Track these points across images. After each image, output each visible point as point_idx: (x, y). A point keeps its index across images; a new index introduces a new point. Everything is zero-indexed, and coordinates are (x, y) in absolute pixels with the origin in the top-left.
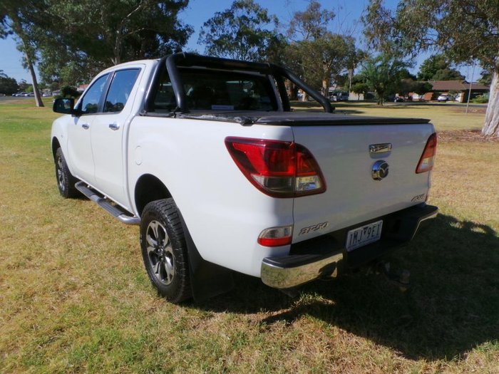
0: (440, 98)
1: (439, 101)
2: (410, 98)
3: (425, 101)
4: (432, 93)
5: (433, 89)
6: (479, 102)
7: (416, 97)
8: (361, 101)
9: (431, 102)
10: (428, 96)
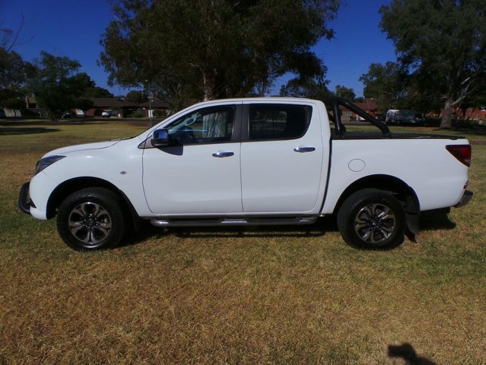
0: (104, 114)
1: (103, 116)
2: (74, 114)
3: (90, 117)
4: (95, 110)
5: (95, 105)
6: (136, 117)
7: (80, 113)
8: (19, 118)
9: (96, 118)
10: (91, 112)
